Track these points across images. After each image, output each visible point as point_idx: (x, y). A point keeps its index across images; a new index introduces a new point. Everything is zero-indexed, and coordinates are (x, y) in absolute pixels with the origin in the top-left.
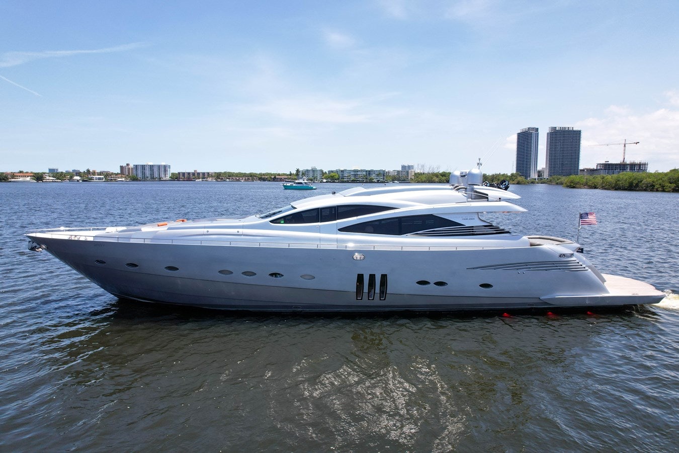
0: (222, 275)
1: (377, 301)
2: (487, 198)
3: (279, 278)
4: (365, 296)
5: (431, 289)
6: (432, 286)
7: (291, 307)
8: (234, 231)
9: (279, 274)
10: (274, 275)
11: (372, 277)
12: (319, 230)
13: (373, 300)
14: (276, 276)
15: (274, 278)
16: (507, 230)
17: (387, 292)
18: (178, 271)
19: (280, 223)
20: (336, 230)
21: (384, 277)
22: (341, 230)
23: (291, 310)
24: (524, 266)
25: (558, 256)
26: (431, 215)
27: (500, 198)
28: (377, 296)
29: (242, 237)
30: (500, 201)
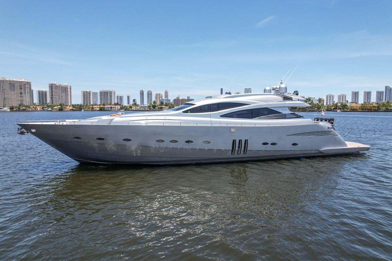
0: (157, 143)
1: (242, 155)
2: (292, 99)
3: (190, 144)
4: (236, 152)
5: (269, 147)
6: (269, 145)
7: (195, 160)
8: (163, 118)
9: (190, 141)
10: (188, 142)
11: (240, 141)
12: (210, 116)
13: (240, 154)
14: (188, 143)
15: (187, 143)
16: (301, 116)
17: (248, 149)
18: (131, 141)
19: (188, 113)
20: (219, 116)
21: (246, 141)
22: (221, 116)
23: (195, 162)
24: (312, 133)
25: (327, 128)
26: (267, 108)
27: (298, 99)
28: (242, 152)
29: (168, 121)
30: (298, 101)
